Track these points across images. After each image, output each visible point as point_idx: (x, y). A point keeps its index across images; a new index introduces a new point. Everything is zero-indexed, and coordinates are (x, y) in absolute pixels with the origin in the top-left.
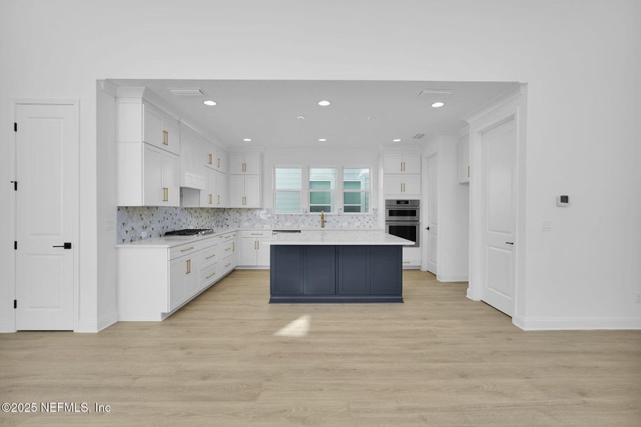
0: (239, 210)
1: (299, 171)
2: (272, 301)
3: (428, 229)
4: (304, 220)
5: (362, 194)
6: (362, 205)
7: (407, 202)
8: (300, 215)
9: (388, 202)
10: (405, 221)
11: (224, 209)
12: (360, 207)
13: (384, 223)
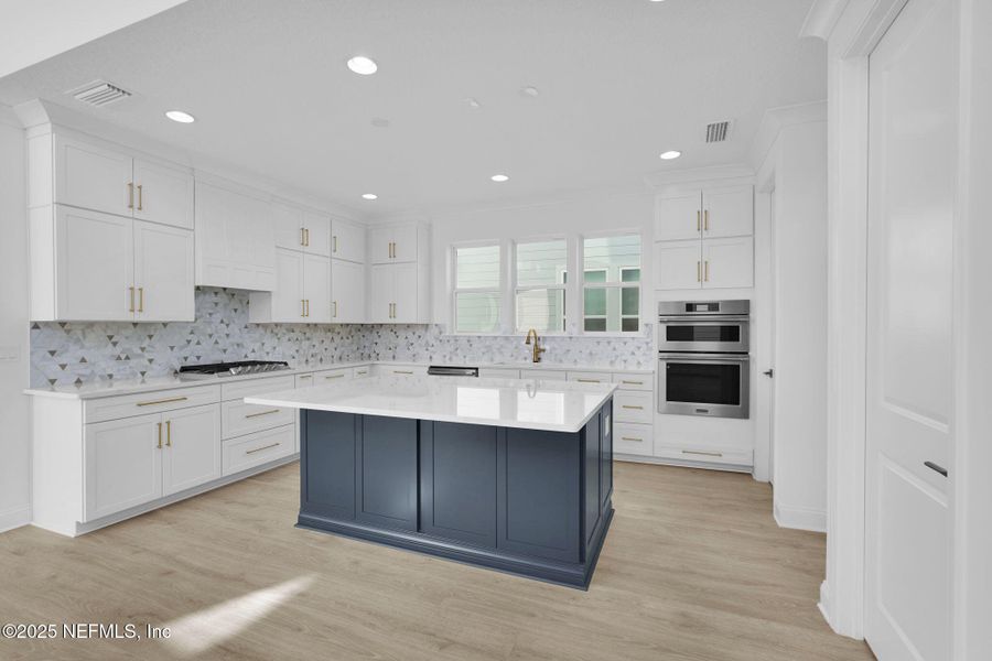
0: (393, 328)
2: (302, 523)
3: (770, 373)
7: (713, 306)
8: (497, 338)
9: (665, 309)
11: (373, 326)
13: (655, 355)
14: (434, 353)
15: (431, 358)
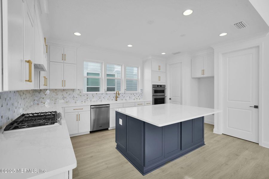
1: (99, 65)
3: (170, 99)
4: (105, 96)
5: (116, 81)
6: (116, 87)
7: (161, 86)
8: (102, 94)
9: (154, 86)
10: (159, 96)
12: (115, 88)
14: (77, 100)
15: (75, 102)
